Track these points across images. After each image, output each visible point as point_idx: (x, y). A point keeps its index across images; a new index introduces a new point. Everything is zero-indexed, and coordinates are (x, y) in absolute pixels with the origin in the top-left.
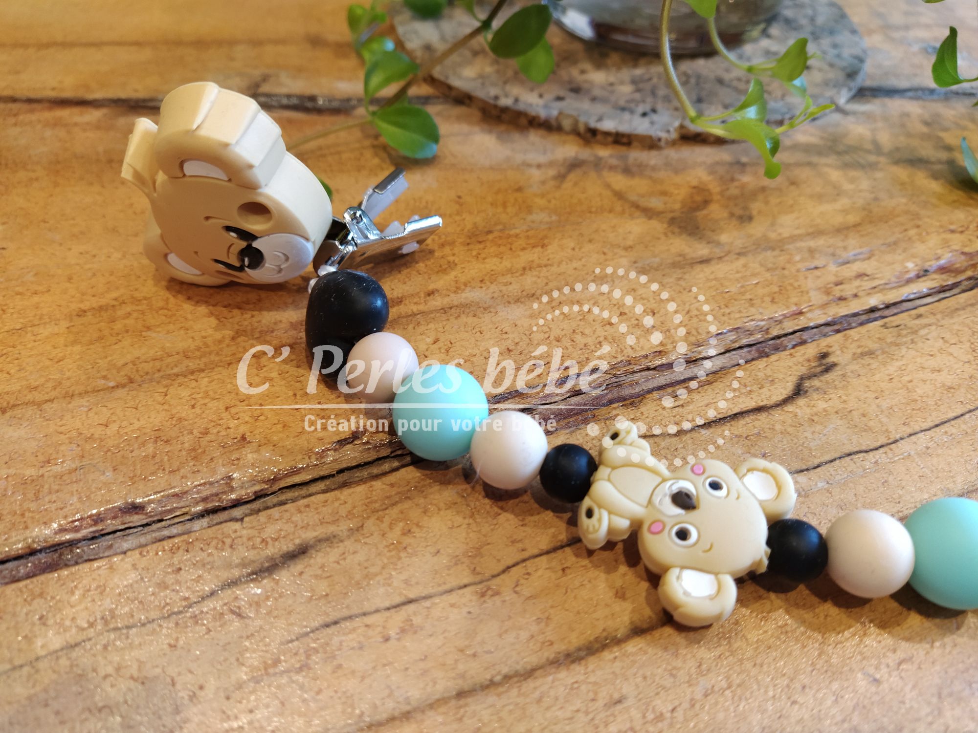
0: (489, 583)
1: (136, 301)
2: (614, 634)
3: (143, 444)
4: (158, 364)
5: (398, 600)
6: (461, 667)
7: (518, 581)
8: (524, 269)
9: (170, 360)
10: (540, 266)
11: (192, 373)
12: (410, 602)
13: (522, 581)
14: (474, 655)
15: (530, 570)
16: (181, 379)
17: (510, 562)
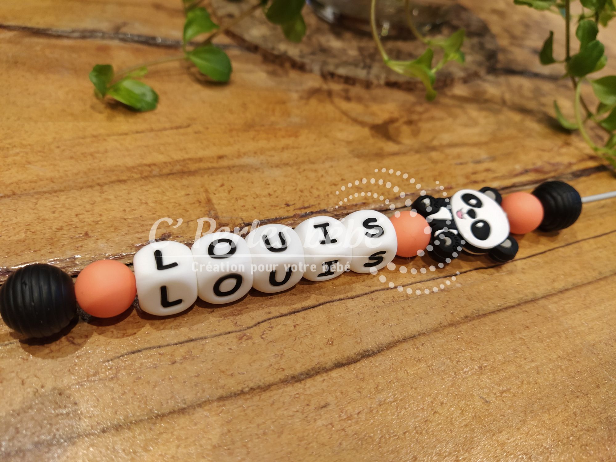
0: (245, 332)
1: (23, 146)
2: (324, 366)
3: (18, 233)
4: (33, 185)
5: (183, 339)
6: (222, 382)
7: (265, 331)
8: (283, 149)
9: (41, 183)
10: (293, 148)
11: (55, 192)
12: (192, 340)
13: (267, 331)
14: (232, 375)
15: (272, 325)
16: (47, 195)
17: (260, 320)
